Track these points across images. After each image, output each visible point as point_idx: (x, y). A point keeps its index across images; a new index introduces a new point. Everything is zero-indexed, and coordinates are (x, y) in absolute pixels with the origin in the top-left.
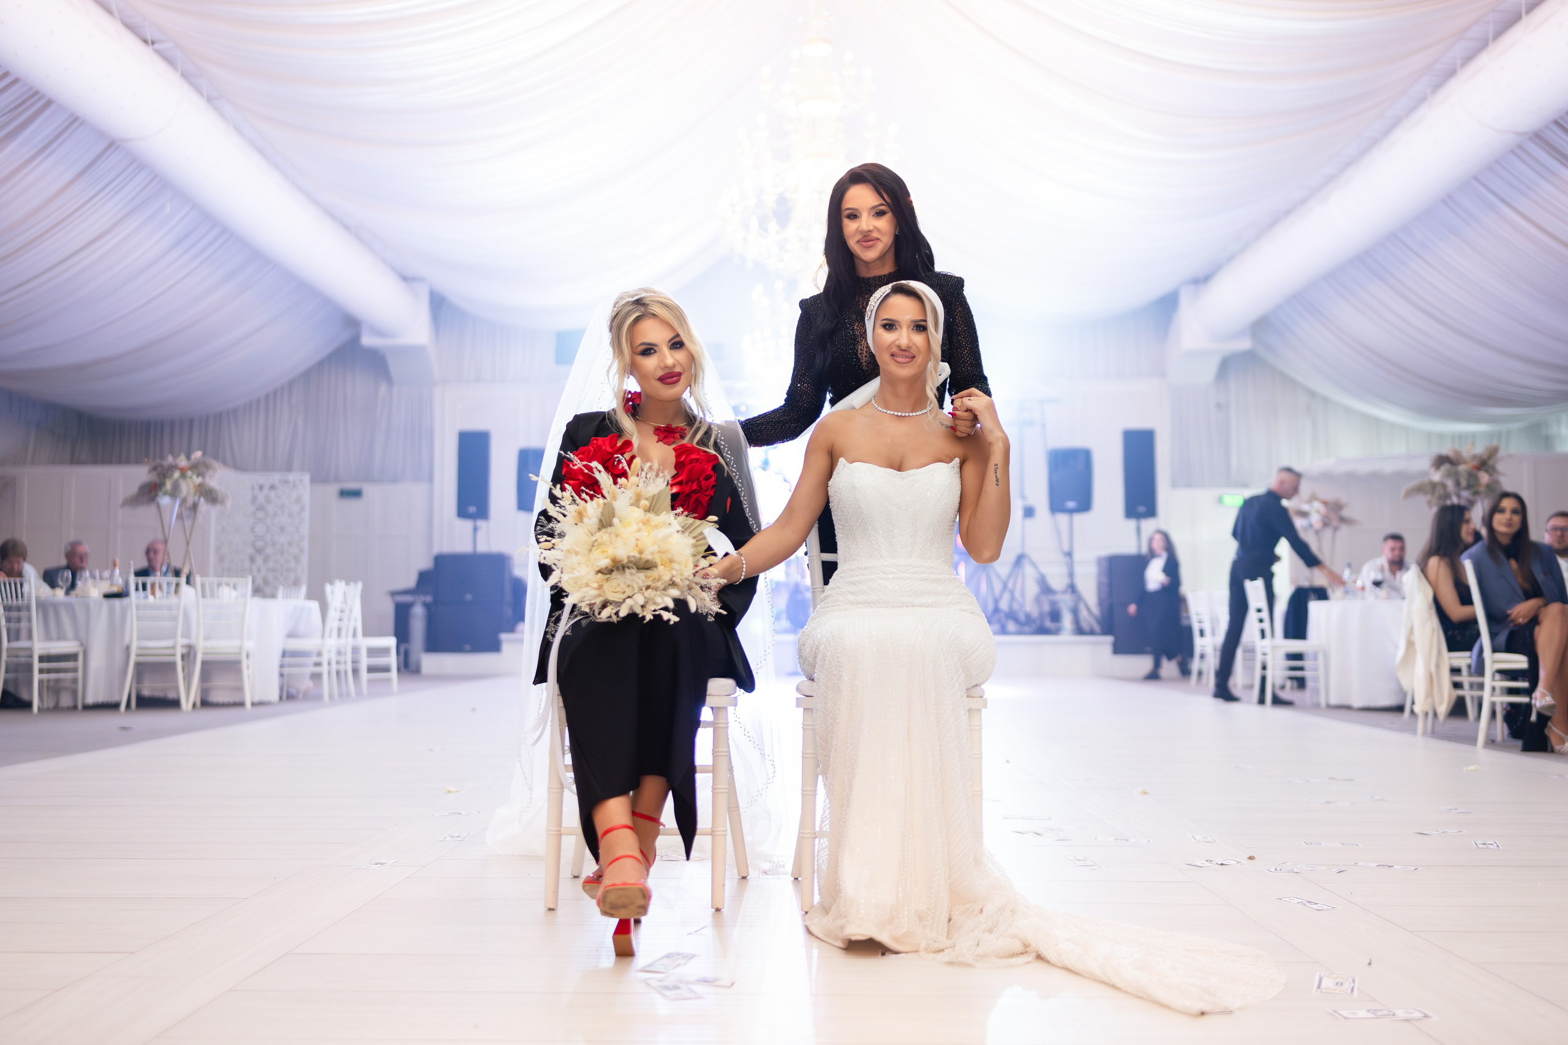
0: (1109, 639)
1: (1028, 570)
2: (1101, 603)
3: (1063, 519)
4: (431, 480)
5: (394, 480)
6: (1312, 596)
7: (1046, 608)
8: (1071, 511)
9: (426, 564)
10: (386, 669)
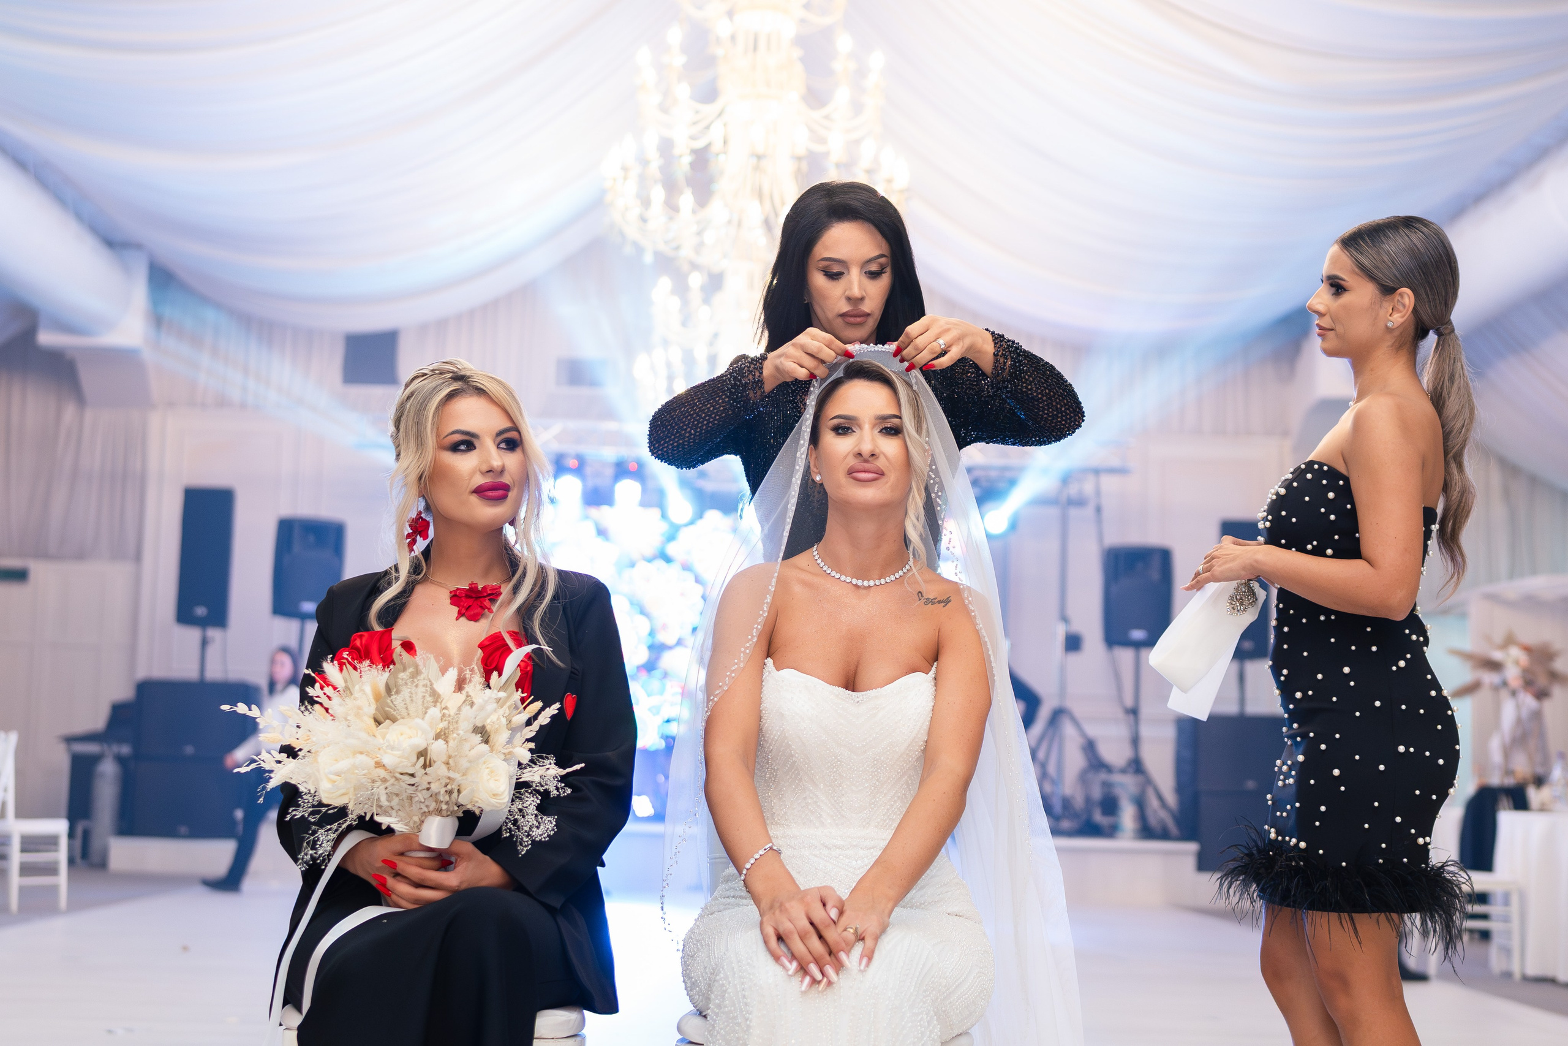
0: (1192, 847)
1: (1068, 729)
2: (1180, 788)
3: (1125, 655)
4: (138, 557)
5: (80, 556)
6: (1504, 801)
7: (1097, 793)
8: (1138, 645)
9: (124, 692)
10: (51, 870)
